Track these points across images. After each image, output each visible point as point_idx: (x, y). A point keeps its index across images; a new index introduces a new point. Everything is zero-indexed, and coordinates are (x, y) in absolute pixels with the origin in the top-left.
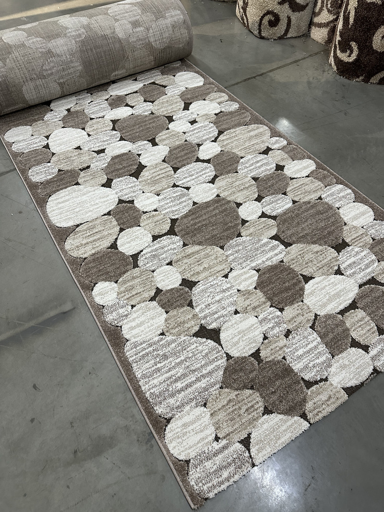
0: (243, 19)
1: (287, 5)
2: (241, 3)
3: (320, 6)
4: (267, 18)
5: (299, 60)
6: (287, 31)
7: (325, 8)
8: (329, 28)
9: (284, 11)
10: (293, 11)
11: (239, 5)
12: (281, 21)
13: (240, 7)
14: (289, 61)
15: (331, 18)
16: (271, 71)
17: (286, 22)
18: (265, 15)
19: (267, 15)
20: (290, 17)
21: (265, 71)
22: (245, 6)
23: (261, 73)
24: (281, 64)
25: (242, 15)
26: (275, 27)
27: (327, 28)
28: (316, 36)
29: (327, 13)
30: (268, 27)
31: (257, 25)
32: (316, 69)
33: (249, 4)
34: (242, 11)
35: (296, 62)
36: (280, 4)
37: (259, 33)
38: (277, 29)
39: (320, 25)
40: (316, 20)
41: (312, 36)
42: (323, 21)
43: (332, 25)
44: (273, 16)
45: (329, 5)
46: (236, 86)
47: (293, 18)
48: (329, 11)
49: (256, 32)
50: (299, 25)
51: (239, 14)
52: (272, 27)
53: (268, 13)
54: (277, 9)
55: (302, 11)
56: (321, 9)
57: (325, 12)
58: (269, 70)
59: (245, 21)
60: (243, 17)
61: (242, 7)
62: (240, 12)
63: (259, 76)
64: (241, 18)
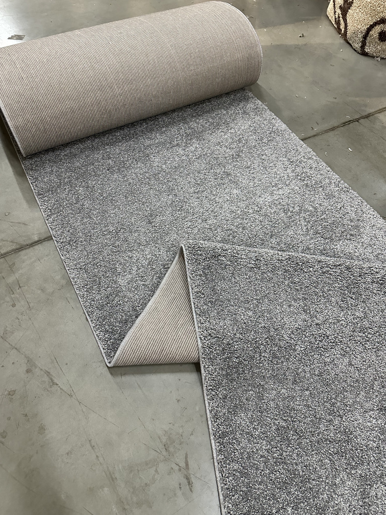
0: (338, 23)
2: (340, 1)
4: (378, 29)
11: (336, 2)
13: (337, 6)
18: (375, 24)
19: (379, 24)
21: (372, 111)
22: (346, 5)
23: (366, 114)
25: (339, 17)
30: (377, 40)
31: (360, 36)
33: (354, 5)
34: (339, 11)
37: (361, 47)
46: (331, 134)
49: (357, 46)
51: (332, 14)
52: (382, 41)
53: (382, 21)
58: (378, 109)
59: (342, 27)
60: (339, 20)
61: (340, 6)
62: (335, 12)
63: (364, 118)
64: (335, 21)
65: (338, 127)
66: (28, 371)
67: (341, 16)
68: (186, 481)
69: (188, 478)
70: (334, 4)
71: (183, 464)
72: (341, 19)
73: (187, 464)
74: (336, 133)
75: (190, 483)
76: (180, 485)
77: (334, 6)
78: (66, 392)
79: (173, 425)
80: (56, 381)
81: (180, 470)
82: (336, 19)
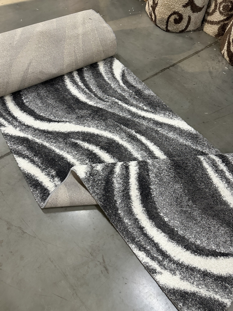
0: (151, 15)
1: (189, 8)
2: (151, 3)
3: (213, 8)
4: (173, 17)
5: (199, 51)
6: (187, 26)
7: (217, 10)
8: (220, 25)
9: (187, 12)
10: (193, 12)
11: (149, 4)
12: (183, 20)
13: (150, 6)
14: (191, 52)
15: (222, 18)
16: (180, 62)
17: (188, 20)
18: (171, 15)
19: (173, 15)
20: (190, 17)
21: (175, 62)
22: (154, 5)
23: (172, 64)
24: (186, 54)
25: (151, 12)
26: (179, 24)
27: (218, 25)
28: (208, 30)
29: (219, 14)
30: (173, 23)
31: (165, 22)
32: (213, 60)
33: (158, 5)
34: (151, 9)
35: (197, 53)
36: (184, 7)
37: (166, 27)
38: (180, 26)
39: (212, 23)
40: (209, 18)
41: (205, 29)
42: (215, 20)
43: (222, 23)
44: (178, 16)
45: (221, 9)
46: (156, 77)
47: (192, 18)
48: (220, 12)
49: (164, 27)
50: (196, 22)
51: (148, 10)
52: (176, 24)
53: (175, 13)
54: (181, 10)
55: (200, 11)
56: (214, 11)
57: (217, 13)
58: (178, 61)
59: (153, 17)
60: (151, 13)
61: (151, 6)
62: (149, 9)
63: (172, 66)
64: (150, 14)
65: (159, 73)
66: (8, 229)
67: (152, 11)
68: (104, 269)
69: (105, 267)
70: (149, 5)
71: (101, 261)
72: (152, 13)
73: (104, 260)
74: (158, 76)
75: (107, 269)
76: (102, 271)
77: (148, 6)
78: (32, 236)
79: (94, 242)
80: (25, 231)
81: (100, 264)
82: (150, 13)
